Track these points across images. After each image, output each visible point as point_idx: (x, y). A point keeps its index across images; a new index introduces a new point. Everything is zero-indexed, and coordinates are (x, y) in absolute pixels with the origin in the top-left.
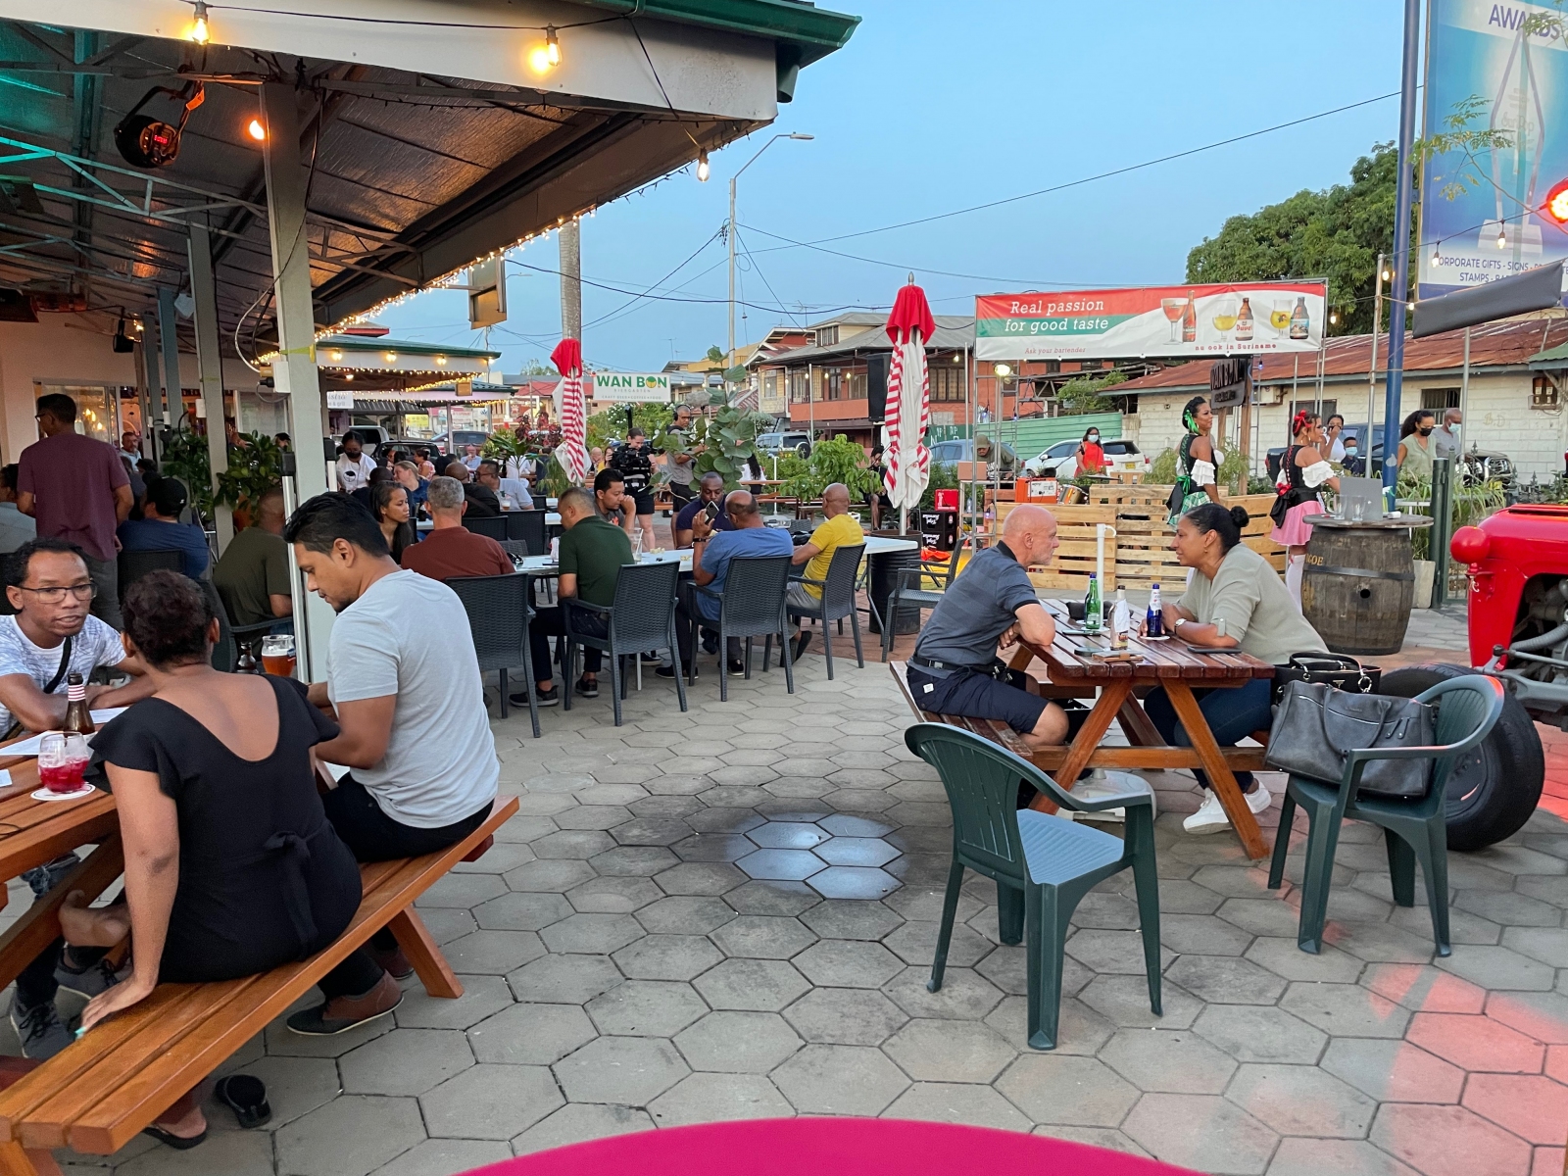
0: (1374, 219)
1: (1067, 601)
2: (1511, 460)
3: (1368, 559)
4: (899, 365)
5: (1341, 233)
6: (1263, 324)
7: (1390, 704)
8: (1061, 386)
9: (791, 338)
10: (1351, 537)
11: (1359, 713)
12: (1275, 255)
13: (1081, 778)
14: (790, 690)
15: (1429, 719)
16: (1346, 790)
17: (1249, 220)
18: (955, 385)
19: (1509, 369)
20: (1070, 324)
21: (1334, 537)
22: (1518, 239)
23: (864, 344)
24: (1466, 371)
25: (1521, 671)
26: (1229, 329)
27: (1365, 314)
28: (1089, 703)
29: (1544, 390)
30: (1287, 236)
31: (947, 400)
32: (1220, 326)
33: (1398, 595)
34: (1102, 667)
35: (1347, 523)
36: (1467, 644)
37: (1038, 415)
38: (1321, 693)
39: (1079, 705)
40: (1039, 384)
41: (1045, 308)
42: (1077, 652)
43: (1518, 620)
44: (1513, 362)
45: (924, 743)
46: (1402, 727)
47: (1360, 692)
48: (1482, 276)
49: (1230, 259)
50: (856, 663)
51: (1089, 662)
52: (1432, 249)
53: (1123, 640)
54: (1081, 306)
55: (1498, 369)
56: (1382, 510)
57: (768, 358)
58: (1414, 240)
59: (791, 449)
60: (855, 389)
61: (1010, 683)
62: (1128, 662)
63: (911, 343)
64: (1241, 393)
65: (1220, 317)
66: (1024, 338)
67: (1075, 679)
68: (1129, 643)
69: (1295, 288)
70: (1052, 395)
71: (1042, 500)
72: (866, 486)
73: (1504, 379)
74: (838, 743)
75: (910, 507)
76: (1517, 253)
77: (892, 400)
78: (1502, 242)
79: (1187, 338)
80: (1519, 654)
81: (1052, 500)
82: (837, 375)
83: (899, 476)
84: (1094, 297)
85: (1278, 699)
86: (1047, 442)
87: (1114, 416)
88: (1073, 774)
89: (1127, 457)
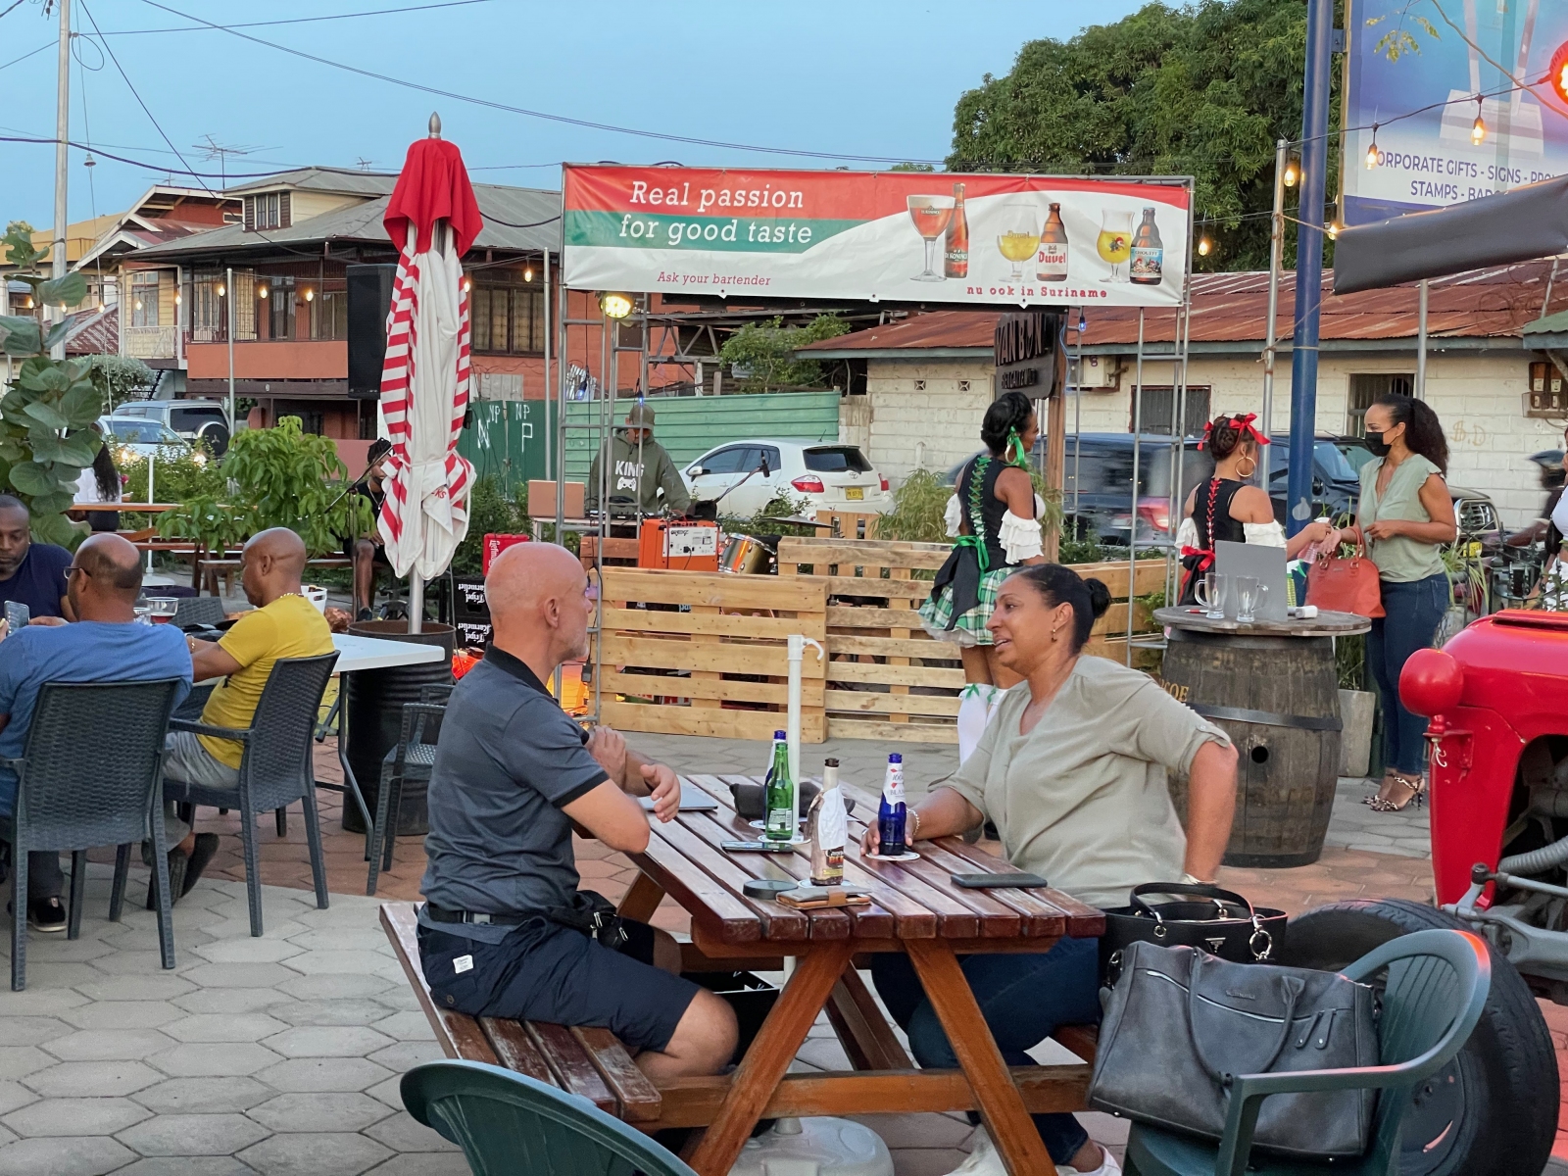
0: (1270, 64)
1: (734, 780)
2: (1496, 505)
3: (1264, 689)
4: (409, 294)
5: (1217, 85)
6: (1083, 252)
7: (1302, 983)
8: (727, 336)
9: (191, 207)
10: (1235, 651)
11: (1248, 1003)
12: (1107, 115)
13: (756, 1133)
14: (167, 962)
15: (1369, 1011)
16: (1229, 1151)
17: (1060, 48)
18: (525, 322)
19: (1493, 344)
20: (742, 230)
21: (1206, 651)
22: (1504, 128)
23: (343, 231)
24: (1423, 346)
25: (1518, 908)
26: (1025, 259)
27: (1257, 232)
28: (776, 979)
29: (1547, 385)
30: (1126, 82)
31: (510, 352)
32: (1011, 252)
33: (1313, 757)
34: (793, 921)
35: (1228, 626)
36: (1427, 844)
37: (685, 389)
38: (1185, 964)
39: (754, 982)
40: (687, 330)
41: (695, 197)
42: (748, 891)
43: (1512, 818)
44: (1498, 332)
45: (441, 1101)
46: (1324, 1026)
47: (1251, 960)
48: (1446, 189)
49: (1030, 119)
50: (312, 898)
51: (771, 910)
52: (1365, 138)
53: (835, 864)
54: (761, 198)
55: (1473, 344)
56: (1286, 603)
57: (142, 246)
58: (1336, 120)
59: (188, 435)
60: (324, 317)
61: (624, 948)
62: (841, 909)
63: (434, 253)
64: (1047, 377)
65: (1011, 236)
66: (658, 253)
67: (746, 945)
68: (847, 869)
69: (1138, 190)
70: (710, 352)
71: (689, 562)
72: (341, 523)
73: (1483, 362)
74: (267, 1077)
75: (429, 577)
76: (1503, 152)
77: (397, 362)
78: (1478, 132)
79: (954, 270)
80: (1514, 880)
81: (710, 564)
82: (286, 290)
83: (408, 513)
84: (783, 182)
85: (1110, 975)
86: (704, 443)
87: (824, 399)
88: (739, 1131)
89: (847, 477)
